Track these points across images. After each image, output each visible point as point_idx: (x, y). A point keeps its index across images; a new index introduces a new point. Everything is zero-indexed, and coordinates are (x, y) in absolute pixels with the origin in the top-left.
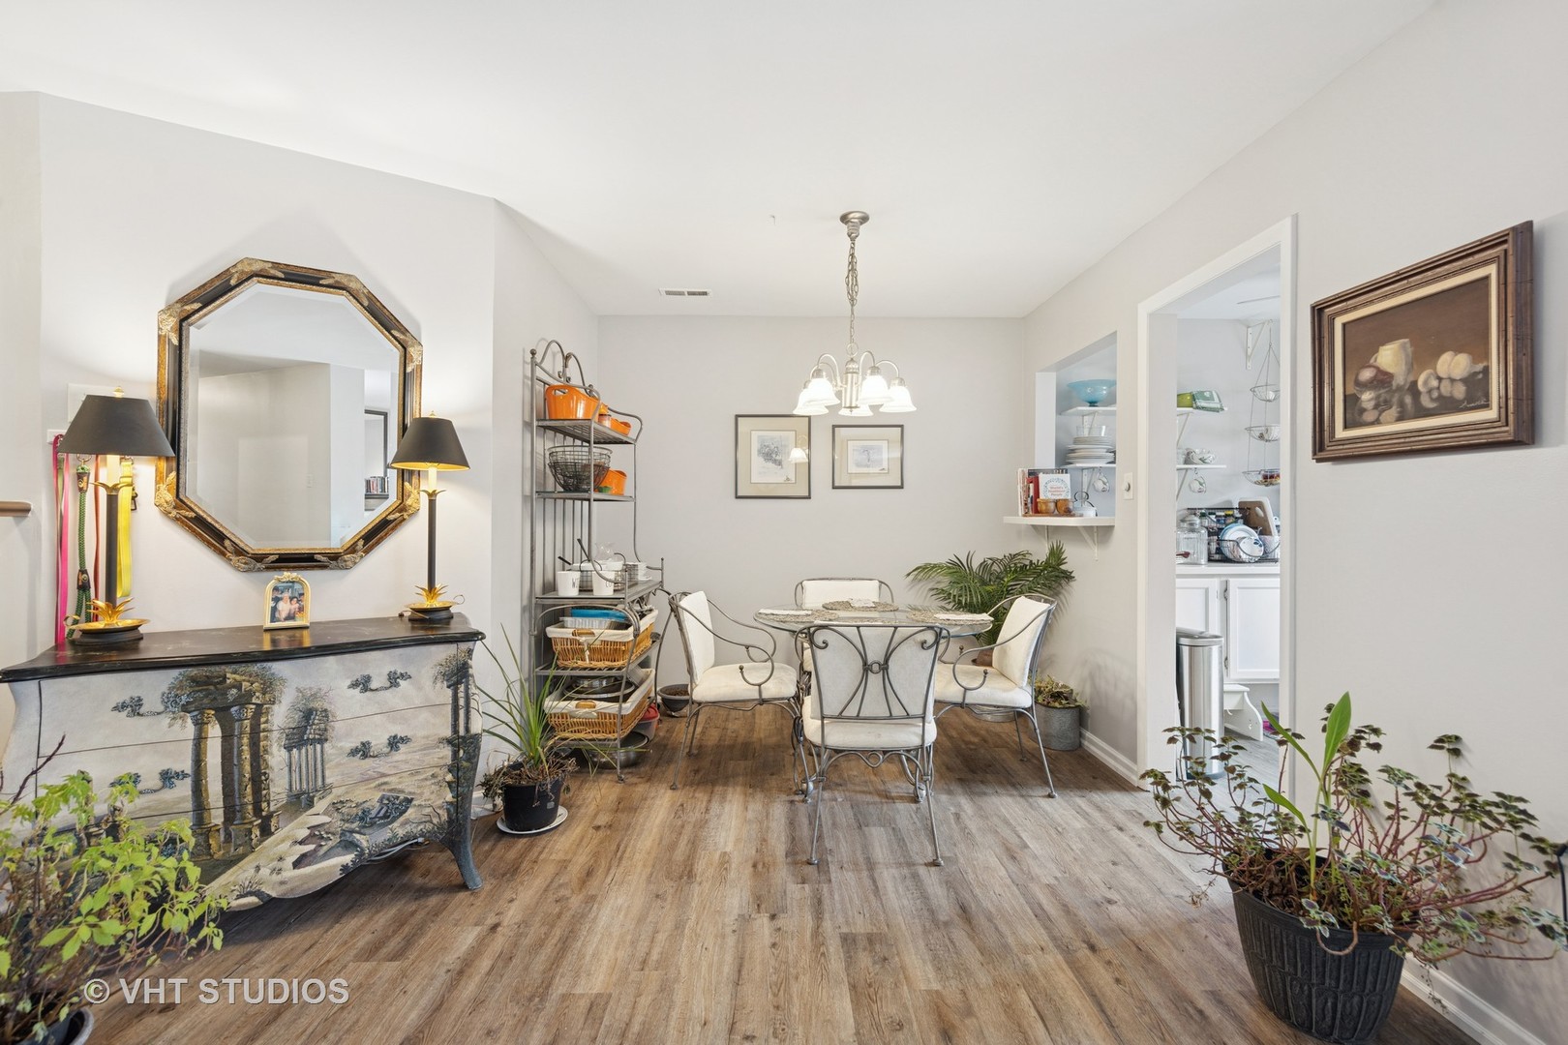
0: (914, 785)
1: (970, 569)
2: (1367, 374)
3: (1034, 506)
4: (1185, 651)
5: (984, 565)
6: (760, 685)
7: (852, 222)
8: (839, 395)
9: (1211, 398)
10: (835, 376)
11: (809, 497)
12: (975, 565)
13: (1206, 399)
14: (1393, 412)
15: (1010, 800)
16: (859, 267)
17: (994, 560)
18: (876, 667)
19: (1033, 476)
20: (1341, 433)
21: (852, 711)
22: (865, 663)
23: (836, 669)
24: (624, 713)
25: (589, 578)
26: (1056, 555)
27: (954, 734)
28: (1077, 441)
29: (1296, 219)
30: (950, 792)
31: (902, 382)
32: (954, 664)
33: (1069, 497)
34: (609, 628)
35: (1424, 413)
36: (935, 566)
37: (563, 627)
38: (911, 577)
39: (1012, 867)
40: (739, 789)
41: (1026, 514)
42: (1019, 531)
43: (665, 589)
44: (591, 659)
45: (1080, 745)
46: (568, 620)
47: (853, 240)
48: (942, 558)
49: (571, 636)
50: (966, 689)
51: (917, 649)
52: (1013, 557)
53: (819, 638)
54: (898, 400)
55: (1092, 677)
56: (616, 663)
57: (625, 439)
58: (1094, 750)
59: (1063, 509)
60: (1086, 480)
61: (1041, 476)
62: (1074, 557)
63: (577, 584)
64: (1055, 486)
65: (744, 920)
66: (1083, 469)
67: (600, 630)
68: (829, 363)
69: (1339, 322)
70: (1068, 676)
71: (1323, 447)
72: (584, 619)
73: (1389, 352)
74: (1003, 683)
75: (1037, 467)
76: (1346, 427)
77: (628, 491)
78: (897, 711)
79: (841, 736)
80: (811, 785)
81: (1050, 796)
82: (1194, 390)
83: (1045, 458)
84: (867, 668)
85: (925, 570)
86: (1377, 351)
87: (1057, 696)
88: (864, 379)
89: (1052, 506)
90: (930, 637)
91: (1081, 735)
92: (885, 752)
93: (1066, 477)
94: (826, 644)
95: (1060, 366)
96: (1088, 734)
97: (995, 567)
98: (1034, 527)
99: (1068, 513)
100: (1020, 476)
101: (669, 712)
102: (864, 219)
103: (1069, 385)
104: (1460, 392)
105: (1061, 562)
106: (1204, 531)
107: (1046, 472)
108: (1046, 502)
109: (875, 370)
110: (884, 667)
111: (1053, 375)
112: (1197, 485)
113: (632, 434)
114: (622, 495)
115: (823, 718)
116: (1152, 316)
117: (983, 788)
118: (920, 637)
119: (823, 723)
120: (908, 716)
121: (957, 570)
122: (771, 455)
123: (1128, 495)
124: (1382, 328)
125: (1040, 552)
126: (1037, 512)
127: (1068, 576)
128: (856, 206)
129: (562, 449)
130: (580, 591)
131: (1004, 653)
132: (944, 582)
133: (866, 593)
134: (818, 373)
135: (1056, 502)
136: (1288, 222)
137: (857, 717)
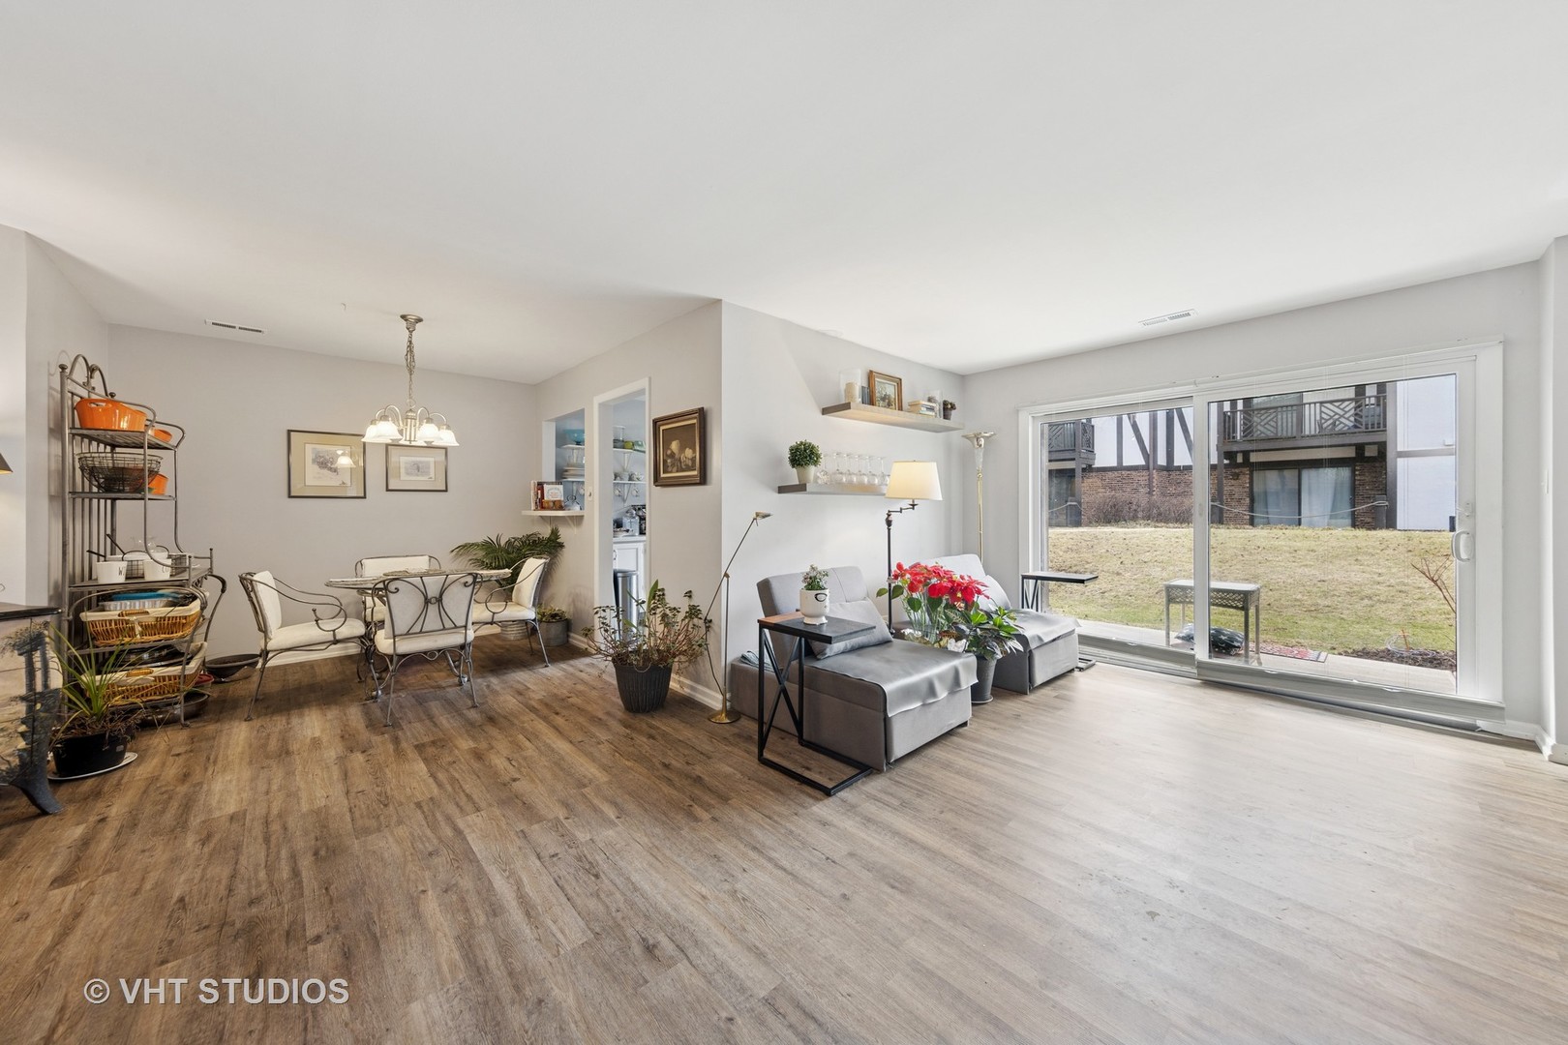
0: (459, 676)
1: (499, 545)
2: (669, 452)
3: (541, 504)
4: (620, 580)
5: (509, 542)
6: (334, 631)
7: (411, 322)
8: (401, 432)
9: (641, 445)
10: (398, 420)
11: (364, 498)
12: (503, 543)
13: (639, 445)
14: (675, 469)
15: (522, 673)
16: (416, 350)
17: (516, 539)
18: (433, 600)
19: (540, 486)
20: (662, 475)
21: (417, 629)
22: (426, 598)
23: (405, 606)
24: (187, 673)
25: (141, 567)
26: (555, 533)
27: (487, 650)
28: (568, 465)
29: (650, 378)
30: (483, 677)
31: (448, 428)
32: (486, 603)
33: (562, 499)
34: (165, 606)
35: (683, 470)
36: (473, 544)
37: (104, 611)
38: (454, 553)
39: (519, 698)
40: (314, 708)
41: (536, 509)
42: (533, 520)
43: (214, 573)
44: (142, 634)
45: (568, 641)
46: (112, 604)
47: (411, 332)
48: (479, 539)
49: (117, 617)
50: (494, 613)
51: (461, 587)
52: (528, 536)
53: (392, 587)
54: (447, 438)
55: (574, 601)
56: (175, 635)
57: (165, 445)
58: (575, 642)
59: (558, 506)
60: (575, 488)
61: (545, 486)
62: (566, 534)
63: (124, 572)
64: (553, 493)
65: (341, 760)
66: (573, 482)
67: (156, 609)
68: (393, 410)
69: (662, 428)
70: (560, 604)
71: (657, 480)
72: (133, 601)
74: (519, 608)
75: (543, 480)
77: (169, 490)
78: (448, 624)
79: (406, 646)
80: (380, 692)
81: (546, 666)
82: (634, 440)
83: (549, 474)
84: (427, 601)
85: (465, 548)
87: (554, 616)
88: (421, 424)
89: (551, 504)
90: (470, 580)
91: (568, 636)
92: (439, 651)
93: (561, 487)
94: (397, 590)
95: (558, 420)
96: (572, 635)
97: (516, 543)
98: (541, 517)
99: (561, 508)
100: (532, 486)
101: (218, 679)
102: (420, 320)
103: (564, 431)
105: (557, 537)
106: (637, 518)
107: (548, 483)
108: (548, 502)
109: (430, 420)
110: (439, 600)
111: (554, 424)
112: (635, 493)
113: (173, 442)
114: (163, 494)
115: (394, 637)
116: (601, 405)
117: (505, 671)
118: (463, 580)
119: (394, 642)
120: (456, 627)
121: (489, 547)
122: (325, 464)
123: (590, 499)
125: (545, 532)
126: (543, 508)
127: (561, 546)
128: (414, 312)
129: (97, 455)
130: (127, 578)
131: (519, 590)
132: (480, 554)
133: (420, 564)
134: (384, 418)
135: (554, 502)
136: (647, 379)
137: (421, 632)
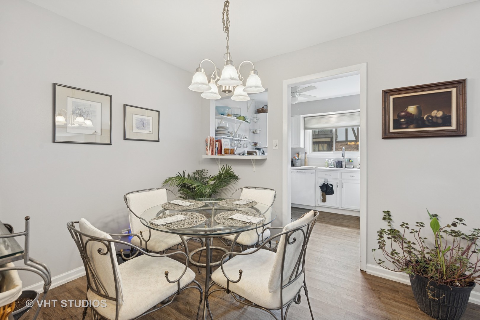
2: (403, 114)
3: (219, 151)
11: (110, 144)
19: (218, 139)
20: (392, 130)
28: (218, 128)
29: (367, 63)
59: (233, 152)
64: (226, 144)
69: (392, 97)
71: (386, 134)
73: (412, 108)
76: (394, 128)
83: (213, 133)
86: (408, 108)
89: (230, 151)
104: (440, 121)
108: (228, 150)
123: (276, 148)
124: (411, 101)
126: (221, 154)
